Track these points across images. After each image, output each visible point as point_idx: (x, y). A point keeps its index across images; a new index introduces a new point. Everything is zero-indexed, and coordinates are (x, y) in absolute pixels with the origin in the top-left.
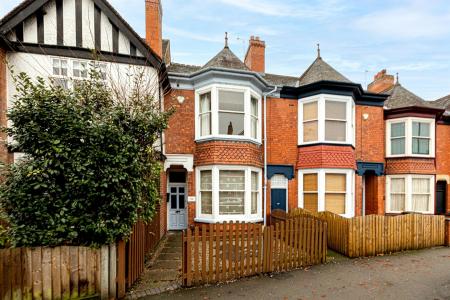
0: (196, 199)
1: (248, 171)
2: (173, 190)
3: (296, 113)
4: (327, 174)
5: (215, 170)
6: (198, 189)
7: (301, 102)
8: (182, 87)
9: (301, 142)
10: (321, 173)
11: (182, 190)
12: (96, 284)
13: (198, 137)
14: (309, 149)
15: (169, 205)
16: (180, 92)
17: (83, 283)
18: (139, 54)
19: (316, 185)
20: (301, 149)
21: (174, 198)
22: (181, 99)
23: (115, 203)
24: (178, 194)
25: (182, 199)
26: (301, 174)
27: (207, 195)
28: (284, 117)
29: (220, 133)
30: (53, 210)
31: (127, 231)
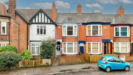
0: (62, 49)
1: (74, 43)
2: (58, 46)
3: (86, 28)
4: (93, 43)
5: (67, 43)
6: (63, 47)
7: (87, 26)
8: (60, 24)
9: (87, 35)
10: (91, 43)
11: (59, 46)
12: (49, 64)
13: (63, 36)
14: (89, 37)
15: (57, 50)
16: (59, 26)
17: (47, 63)
18: (52, 22)
19: (90, 46)
20: (87, 37)
21: (58, 48)
22: (59, 27)
23: (51, 54)
24: (59, 47)
25: (60, 48)
26: (87, 43)
27: (65, 48)
28: (83, 29)
29: (68, 35)
30: (45, 55)
31: (52, 57)
